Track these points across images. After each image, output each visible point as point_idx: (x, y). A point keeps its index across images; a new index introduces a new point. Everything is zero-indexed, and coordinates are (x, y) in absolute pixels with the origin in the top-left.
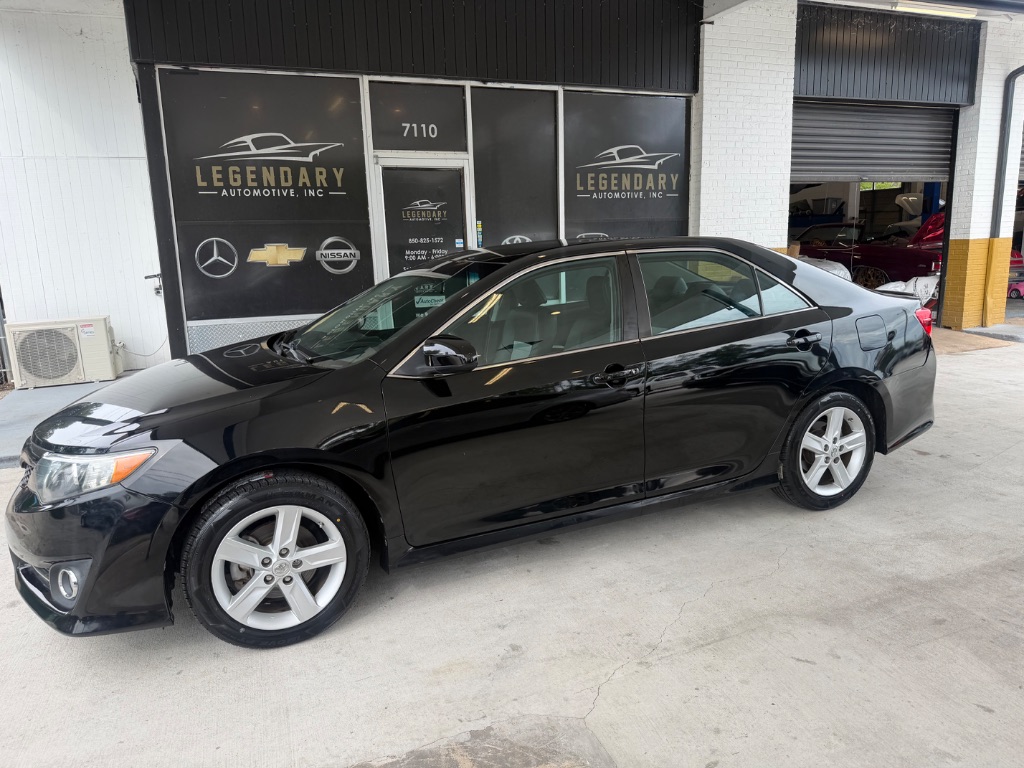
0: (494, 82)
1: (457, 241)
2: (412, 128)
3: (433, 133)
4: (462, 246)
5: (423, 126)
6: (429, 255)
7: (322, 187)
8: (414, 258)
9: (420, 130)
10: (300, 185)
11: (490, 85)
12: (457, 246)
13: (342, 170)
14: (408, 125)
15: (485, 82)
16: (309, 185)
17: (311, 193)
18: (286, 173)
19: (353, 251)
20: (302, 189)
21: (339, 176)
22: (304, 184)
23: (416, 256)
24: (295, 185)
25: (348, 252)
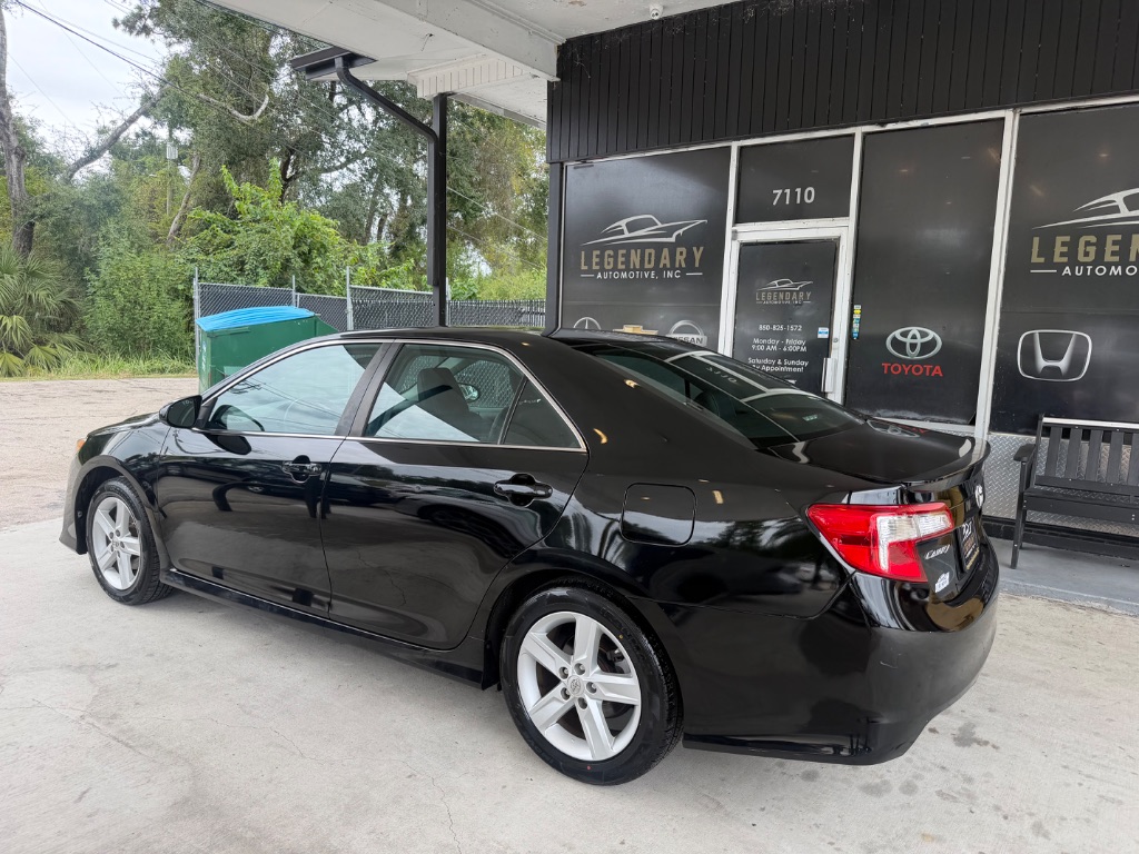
0: (896, 122)
1: (820, 329)
2: (784, 195)
3: (809, 198)
4: (826, 336)
5: (799, 190)
6: (781, 346)
7: (680, 268)
8: (762, 348)
9: (794, 195)
10: (661, 266)
11: (890, 126)
12: (820, 336)
13: (701, 249)
14: (780, 192)
15: (882, 124)
16: (668, 266)
17: (670, 274)
18: (650, 254)
19: (700, 337)
20: (662, 270)
21: (698, 256)
22: (665, 265)
23: (766, 345)
24: (656, 268)
25: (695, 337)
